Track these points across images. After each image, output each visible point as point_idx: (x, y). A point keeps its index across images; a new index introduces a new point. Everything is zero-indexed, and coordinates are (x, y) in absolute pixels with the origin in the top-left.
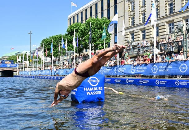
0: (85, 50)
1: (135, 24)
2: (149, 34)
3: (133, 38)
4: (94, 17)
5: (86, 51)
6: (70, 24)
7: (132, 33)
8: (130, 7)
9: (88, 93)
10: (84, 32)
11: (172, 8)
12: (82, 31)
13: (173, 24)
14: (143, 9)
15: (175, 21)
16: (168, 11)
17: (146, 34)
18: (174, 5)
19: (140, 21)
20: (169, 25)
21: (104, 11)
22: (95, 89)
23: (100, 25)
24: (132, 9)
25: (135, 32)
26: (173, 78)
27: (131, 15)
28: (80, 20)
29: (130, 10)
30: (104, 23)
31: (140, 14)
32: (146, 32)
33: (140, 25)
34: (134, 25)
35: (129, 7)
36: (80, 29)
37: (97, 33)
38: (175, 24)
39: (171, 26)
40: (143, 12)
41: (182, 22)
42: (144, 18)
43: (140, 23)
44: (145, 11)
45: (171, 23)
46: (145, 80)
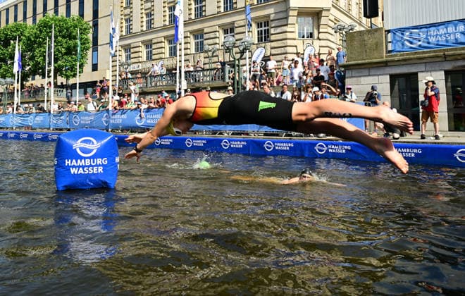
0: (30, 78)
1: (134, 31)
2: (159, 51)
3: (128, 57)
4: (51, 13)
5: (33, 79)
7: (127, 48)
8: (125, 1)
9: (73, 171)
10: (35, 42)
11: (201, 7)
12: (29, 40)
13: (202, 36)
14: (149, 5)
15: (206, 30)
16: (193, 12)
17: (154, 52)
18: (204, 3)
19: (142, 26)
20: (196, 37)
21: (72, 4)
22: (88, 162)
23: (67, 30)
24: (127, 4)
25: (132, 46)
26: (216, 135)
27: (125, 15)
28: (20, 17)
29: (124, 5)
30: (76, 27)
31: (142, 13)
32: (153, 48)
33: (142, 33)
36: (25, 36)
37: (61, 45)
38: (206, 36)
39: (199, 40)
40: (148, 11)
41: (217, 33)
42: (150, 23)
43: (142, 31)
44: (152, 9)
45: (198, 35)
46: (166, 138)
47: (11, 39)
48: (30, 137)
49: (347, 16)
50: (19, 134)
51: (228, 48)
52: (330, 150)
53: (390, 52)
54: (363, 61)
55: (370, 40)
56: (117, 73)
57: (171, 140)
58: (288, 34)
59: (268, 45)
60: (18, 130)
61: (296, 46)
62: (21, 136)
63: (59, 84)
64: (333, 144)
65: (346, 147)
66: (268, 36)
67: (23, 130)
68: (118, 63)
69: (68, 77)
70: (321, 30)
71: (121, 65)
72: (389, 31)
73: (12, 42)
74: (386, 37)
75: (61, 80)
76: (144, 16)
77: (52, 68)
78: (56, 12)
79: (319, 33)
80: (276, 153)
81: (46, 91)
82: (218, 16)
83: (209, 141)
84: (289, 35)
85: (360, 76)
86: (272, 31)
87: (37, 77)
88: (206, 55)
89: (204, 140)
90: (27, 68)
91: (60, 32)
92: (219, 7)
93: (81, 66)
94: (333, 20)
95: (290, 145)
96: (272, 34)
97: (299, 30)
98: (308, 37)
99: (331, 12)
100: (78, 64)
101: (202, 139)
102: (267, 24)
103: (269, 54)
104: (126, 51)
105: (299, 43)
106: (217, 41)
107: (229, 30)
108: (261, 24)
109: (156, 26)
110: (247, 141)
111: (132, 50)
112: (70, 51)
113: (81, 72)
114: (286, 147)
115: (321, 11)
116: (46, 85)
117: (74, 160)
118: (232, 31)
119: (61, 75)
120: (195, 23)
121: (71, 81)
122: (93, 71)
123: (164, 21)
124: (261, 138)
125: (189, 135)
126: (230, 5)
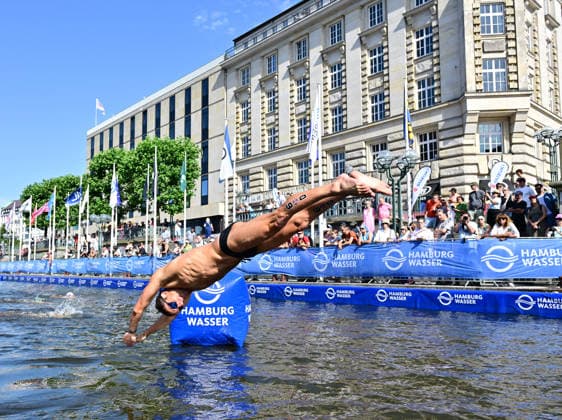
0: (128, 215)
1: (253, 153)
2: (286, 177)
3: (246, 186)
4: (151, 136)
5: (131, 216)
6: (92, 151)
7: (244, 176)
8: (241, 115)
10: (134, 170)
11: (341, 118)
12: (127, 168)
13: (342, 156)
14: (272, 119)
15: (347, 148)
16: (330, 124)
17: (279, 178)
18: (344, 113)
19: (263, 147)
20: (334, 157)
21: (176, 123)
24: (244, 119)
25: (251, 172)
27: (242, 134)
28: (116, 142)
29: (241, 121)
30: (183, 150)
31: (263, 130)
32: (278, 173)
33: (264, 155)
34: (248, 155)
35: (237, 113)
38: (348, 156)
39: (339, 161)
40: (272, 126)
41: (363, 151)
42: (274, 141)
43: (263, 152)
44: (275, 124)
45: (338, 155)
46: (298, 287)
47: (106, 168)
48: (129, 285)
49: (554, 118)
50: (116, 281)
51: (383, 166)
52: (540, 306)
56: (234, 206)
57: (306, 290)
58: (464, 147)
59: (436, 164)
60: (114, 278)
61: (477, 164)
62: (120, 284)
63: (162, 221)
64: (543, 297)
66: (436, 152)
67: (121, 277)
68: (235, 195)
69: (172, 213)
70: (514, 141)
71: (239, 196)
73: (107, 171)
75: (165, 216)
76: (265, 132)
77: (155, 201)
78: (158, 134)
79: (511, 144)
80: (455, 308)
81: (146, 230)
82: (366, 128)
83: (358, 291)
84: (466, 150)
86: (441, 145)
87: (136, 213)
89: (352, 289)
90: (125, 203)
91: (163, 156)
92: (365, 117)
93: (189, 199)
94: (532, 125)
95: (476, 297)
96: (442, 149)
97: (481, 142)
98: (494, 150)
99: (529, 114)
100: (185, 195)
101: (348, 289)
102: (433, 135)
103: (437, 177)
104: (243, 178)
105: (482, 160)
106: (363, 161)
107: (379, 145)
108: (425, 135)
109: (281, 145)
110: (413, 292)
111: (251, 177)
112: (174, 180)
113: (188, 207)
114: (470, 300)
115: (514, 115)
116: (146, 224)
117: (191, 309)
118: (384, 147)
119: (164, 209)
120: (334, 139)
121: (177, 217)
122: (203, 204)
123: (292, 138)
124: (433, 287)
125: (331, 283)
126: (381, 112)
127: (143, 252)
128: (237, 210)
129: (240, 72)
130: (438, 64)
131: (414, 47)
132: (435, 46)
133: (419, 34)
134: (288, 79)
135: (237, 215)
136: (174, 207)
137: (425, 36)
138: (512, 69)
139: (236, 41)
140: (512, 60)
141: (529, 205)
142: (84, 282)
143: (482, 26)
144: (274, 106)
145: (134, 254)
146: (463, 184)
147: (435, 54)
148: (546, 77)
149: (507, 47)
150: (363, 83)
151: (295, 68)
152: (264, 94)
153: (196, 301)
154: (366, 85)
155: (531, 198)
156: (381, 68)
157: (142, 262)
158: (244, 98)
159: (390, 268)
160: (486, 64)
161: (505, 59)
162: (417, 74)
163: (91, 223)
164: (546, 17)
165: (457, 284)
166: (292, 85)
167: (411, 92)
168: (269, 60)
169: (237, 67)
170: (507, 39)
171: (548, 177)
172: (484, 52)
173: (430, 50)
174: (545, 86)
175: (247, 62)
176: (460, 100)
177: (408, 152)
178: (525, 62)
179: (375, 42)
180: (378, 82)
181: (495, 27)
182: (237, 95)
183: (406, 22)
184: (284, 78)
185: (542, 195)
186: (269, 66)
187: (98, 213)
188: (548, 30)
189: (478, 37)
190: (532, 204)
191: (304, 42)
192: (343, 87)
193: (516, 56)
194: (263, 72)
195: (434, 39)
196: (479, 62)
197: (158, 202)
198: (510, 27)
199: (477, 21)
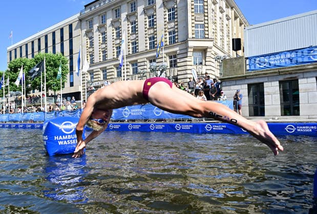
0: (32, 91)
1: (95, 62)
2: (111, 73)
3: (92, 78)
4: (43, 52)
5: (34, 92)
6: (10, 58)
7: (91, 72)
8: (89, 43)
11: (136, 47)
13: (136, 65)
14: (104, 46)
15: (139, 61)
16: (131, 50)
17: (108, 74)
18: (137, 44)
19: (100, 59)
20: (133, 65)
21: (56, 45)
22: (69, 137)
24: (90, 45)
25: (94, 71)
26: (147, 122)
27: (90, 52)
28: (24, 54)
29: (89, 46)
32: (107, 72)
33: (100, 63)
35: (87, 42)
36: (27, 65)
38: (139, 64)
39: (135, 67)
40: (104, 50)
41: (146, 62)
42: (105, 57)
43: (100, 62)
44: (105, 48)
45: (134, 64)
46: (116, 125)
47: (18, 67)
48: (33, 127)
49: (222, 51)
50: (26, 125)
51: (153, 70)
52: (214, 129)
53: (248, 70)
54: (232, 76)
55: (236, 64)
56: (86, 87)
59: (176, 69)
60: (24, 123)
62: (27, 126)
63: (50, 95)
65: (223, 126)
66: (176, 64)
67: (28, 123)
68: (86, 82)
69: (55, 90)
70: (207, 60)
71: (88, 82)
72: (247, 58)
74: (246, 62)
75: (51, 92)
76: (101, 52)
77: (45, 84)
78: (46, 51)
79: (206, 61)
80: (182, 131)
81: (42, 99)
82: (146, 52)
83: (142, 125)
84: (188, 63)
85: (230, 85)
86: (178, 61)
87: (36, 90)
88: (139, 75)
90: (30, 85)
91: (48, 62)
92: (146, 47)
93: (63, 84)
94: (214, 53)
95: (190, 126)
96: (178, 63)
97: (194, 60)
98: (199, 64)
99: (213, 49)
100: (61, 82)
101: (138, 125)
102: (175, 56)
103: (176, 75)
104: (91, 74)
106: (145, 67)
107: (152, 60)
108: (172, 56)
109: (108, 58)
110: (165, 125)
111: (94, 74)
113: (63, 87)
114: (188, 127)
115: (207, 49)
116: (41, 96)
117: (60, 137)
118: (154, 61)
119: (51, 89)
120: (132, 56)
121: (57, 92)
122: (71, 86)
123: (114, 55)
124: (174, 122)
125: (131, 123)
126: (153, 45)
127: (40, 110)
128: (87, 89)
129: (88, 22)
130: (177, 25)
131: (167, 16)
132: (176, 16)
133: (169, 11)
134: (111, 27)
135: (88, 92)
136: (55, 88)
137: (171, 12)
138: (206, 29)
139: (86, 6)
140: (206, 25)
141: (210, 87)
142: (7, 126)
143: (195, 9)
144: (105, 40)
145: (35, 111)
146: (186, 78)
147: (176, 20)
148: (219, 33)
149: (205, 20)
150: (146, 31)
151: (114, 22)
152: (100, 34)
153: (63, 132)
154: (147, 32)
155: (212, 84)
156: (153, 25)
157: (40, 115)
158: (90, 35)
159: (156, 115)
160: (196, 26)
161: (204, 25)
162: (169, 29)
163: (11, 96)
164: (220, 8)
165: (183, 121)
166: (113, 30)
167: (166, 37)
168: (102, 17)
169: (87, 19)
170: (205, 16)
171: (219, 75)
172: (196, 21)
173: (174, 18)
174: (219, 37)
175: (91, 17)
176: (186, 41)
177: (164, 63)
178: (211, 27)
179: (151, 12)
180: (152, 31)
181: (200, 10)
182: (87, 33)
183: (164, 5)
184: (110, 26)
185: (216, 83)
186: (102, 20)
187: (15, 91)
188: (220, 14)
189: (193, 14)
190: (212, 87)
191: (119, 10)
192: (137, 32)
193: (208, 23)
194: (99, 23)
195: (176, 14)
196: (193, 25)
197: (47, 85)
198: (206, 11)
199: (193, 7)
